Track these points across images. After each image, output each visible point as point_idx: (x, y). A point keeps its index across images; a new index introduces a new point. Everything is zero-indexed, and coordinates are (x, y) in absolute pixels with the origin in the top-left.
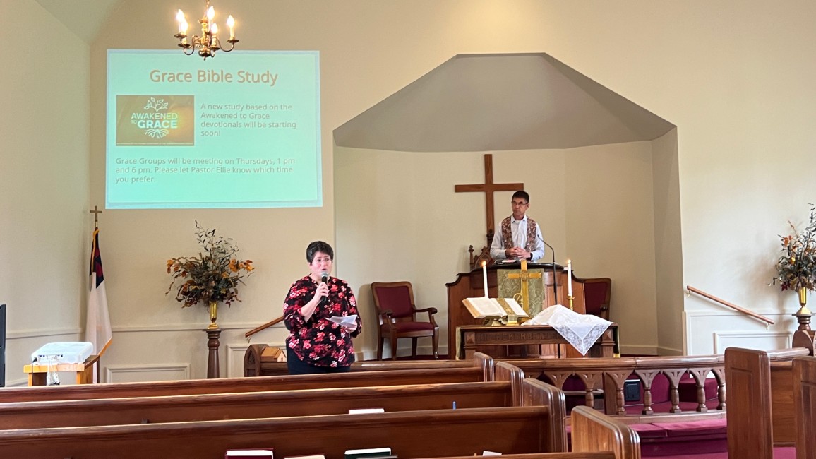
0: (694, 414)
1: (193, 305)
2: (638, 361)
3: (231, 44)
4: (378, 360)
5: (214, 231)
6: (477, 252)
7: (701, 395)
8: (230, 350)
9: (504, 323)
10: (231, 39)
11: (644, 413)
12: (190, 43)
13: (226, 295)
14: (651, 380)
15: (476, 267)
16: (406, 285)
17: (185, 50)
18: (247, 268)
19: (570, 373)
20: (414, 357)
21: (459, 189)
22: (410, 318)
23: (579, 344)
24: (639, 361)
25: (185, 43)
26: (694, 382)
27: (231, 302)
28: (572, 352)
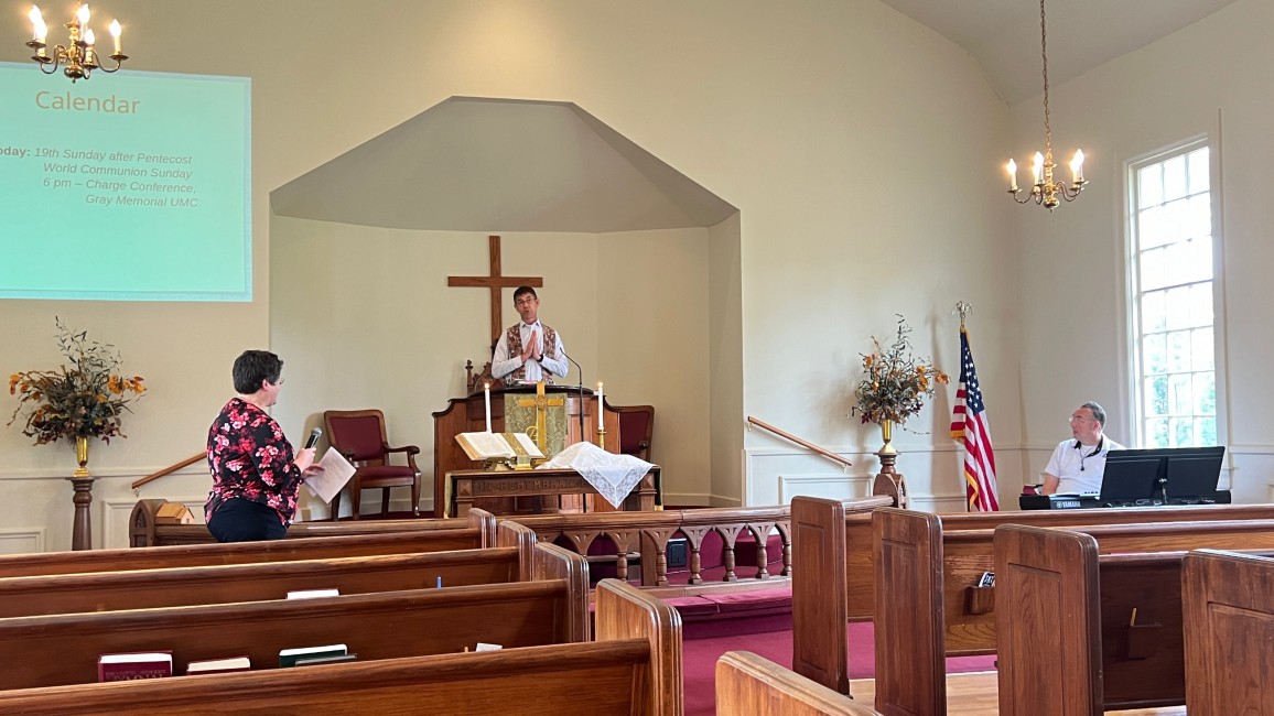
0: (754, 582)
1: (52, 442)
2: (684, 514)
3: (116, 62)
4: (331, 520)
5: (84, 333)
6: (478, 370)
7: (762, 555)
8: (108, 508)
9: (513, 466)
10: (116, 54)
11: (691, 582)
12: (51, 56)
13: (102, 427)
14: (701, 539)
15: (475, 391)
16: (376, 414)
17: (44, 66)
18: (136, 388)
19: (597, 533)
20: (386, 514)
21: (454, 282)
22: (379, 461)
23: (611, 493)
24: (687, 514)
25: (43, 56)
26: (753, 540)
27: (110, 438)
28: (602, 504)
